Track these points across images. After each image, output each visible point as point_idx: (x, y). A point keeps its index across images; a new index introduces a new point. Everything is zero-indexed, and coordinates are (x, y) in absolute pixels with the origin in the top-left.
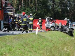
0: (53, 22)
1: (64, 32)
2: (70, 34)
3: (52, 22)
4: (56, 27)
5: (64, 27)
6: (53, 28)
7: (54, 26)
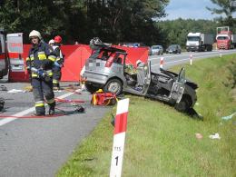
0: (114, 61)
1: (161, 101)
2: (184, 108)
3: (111, 59)
4: (128, 80)
5: (160, 79)
6: (116, 84)
7: (121, 76)
